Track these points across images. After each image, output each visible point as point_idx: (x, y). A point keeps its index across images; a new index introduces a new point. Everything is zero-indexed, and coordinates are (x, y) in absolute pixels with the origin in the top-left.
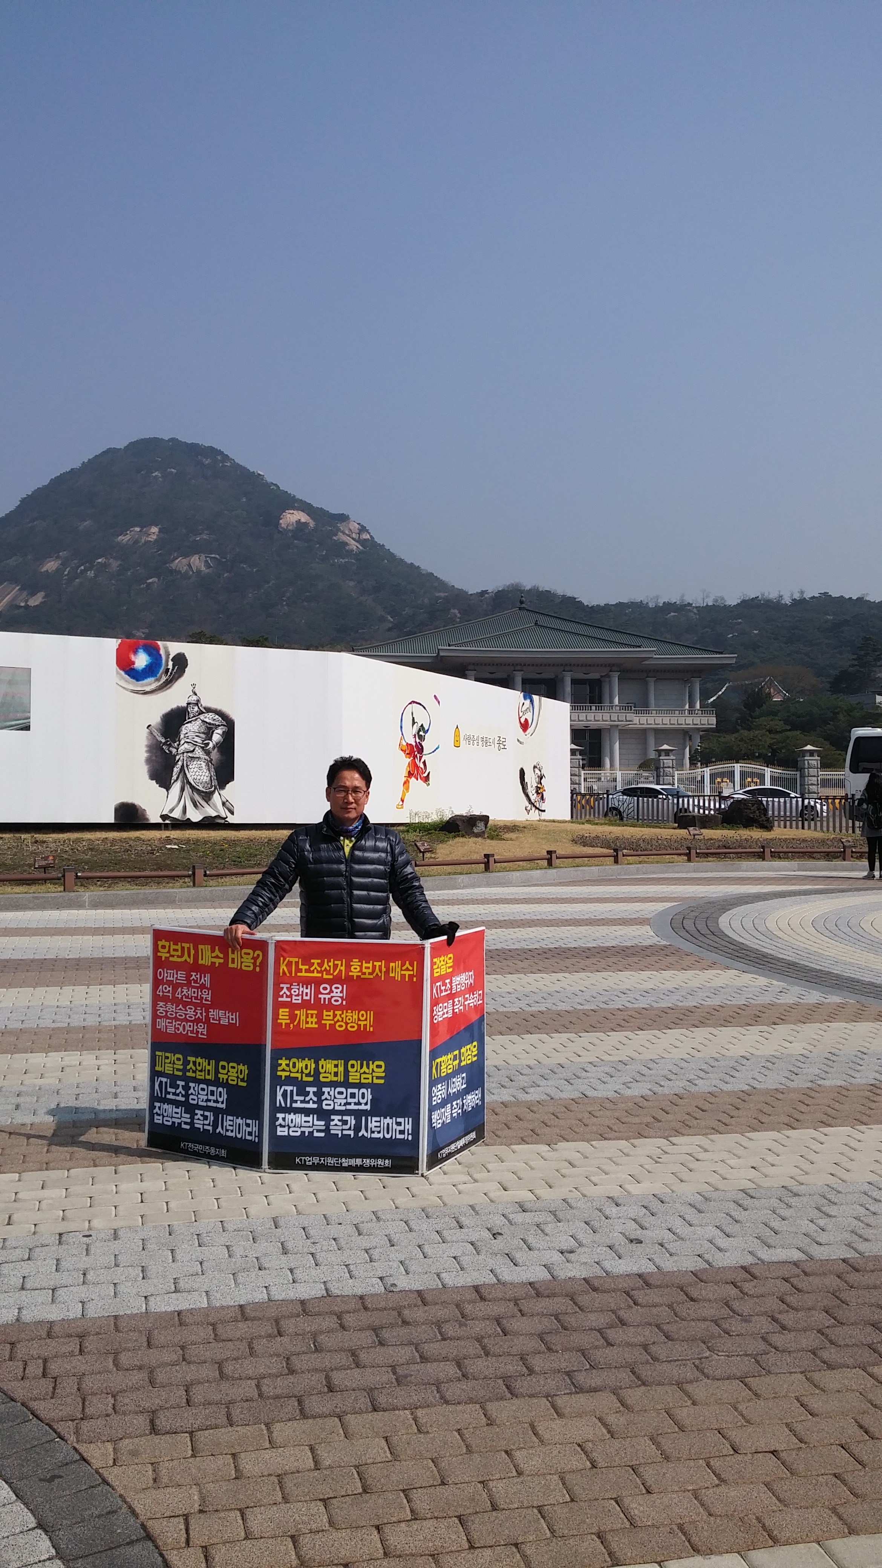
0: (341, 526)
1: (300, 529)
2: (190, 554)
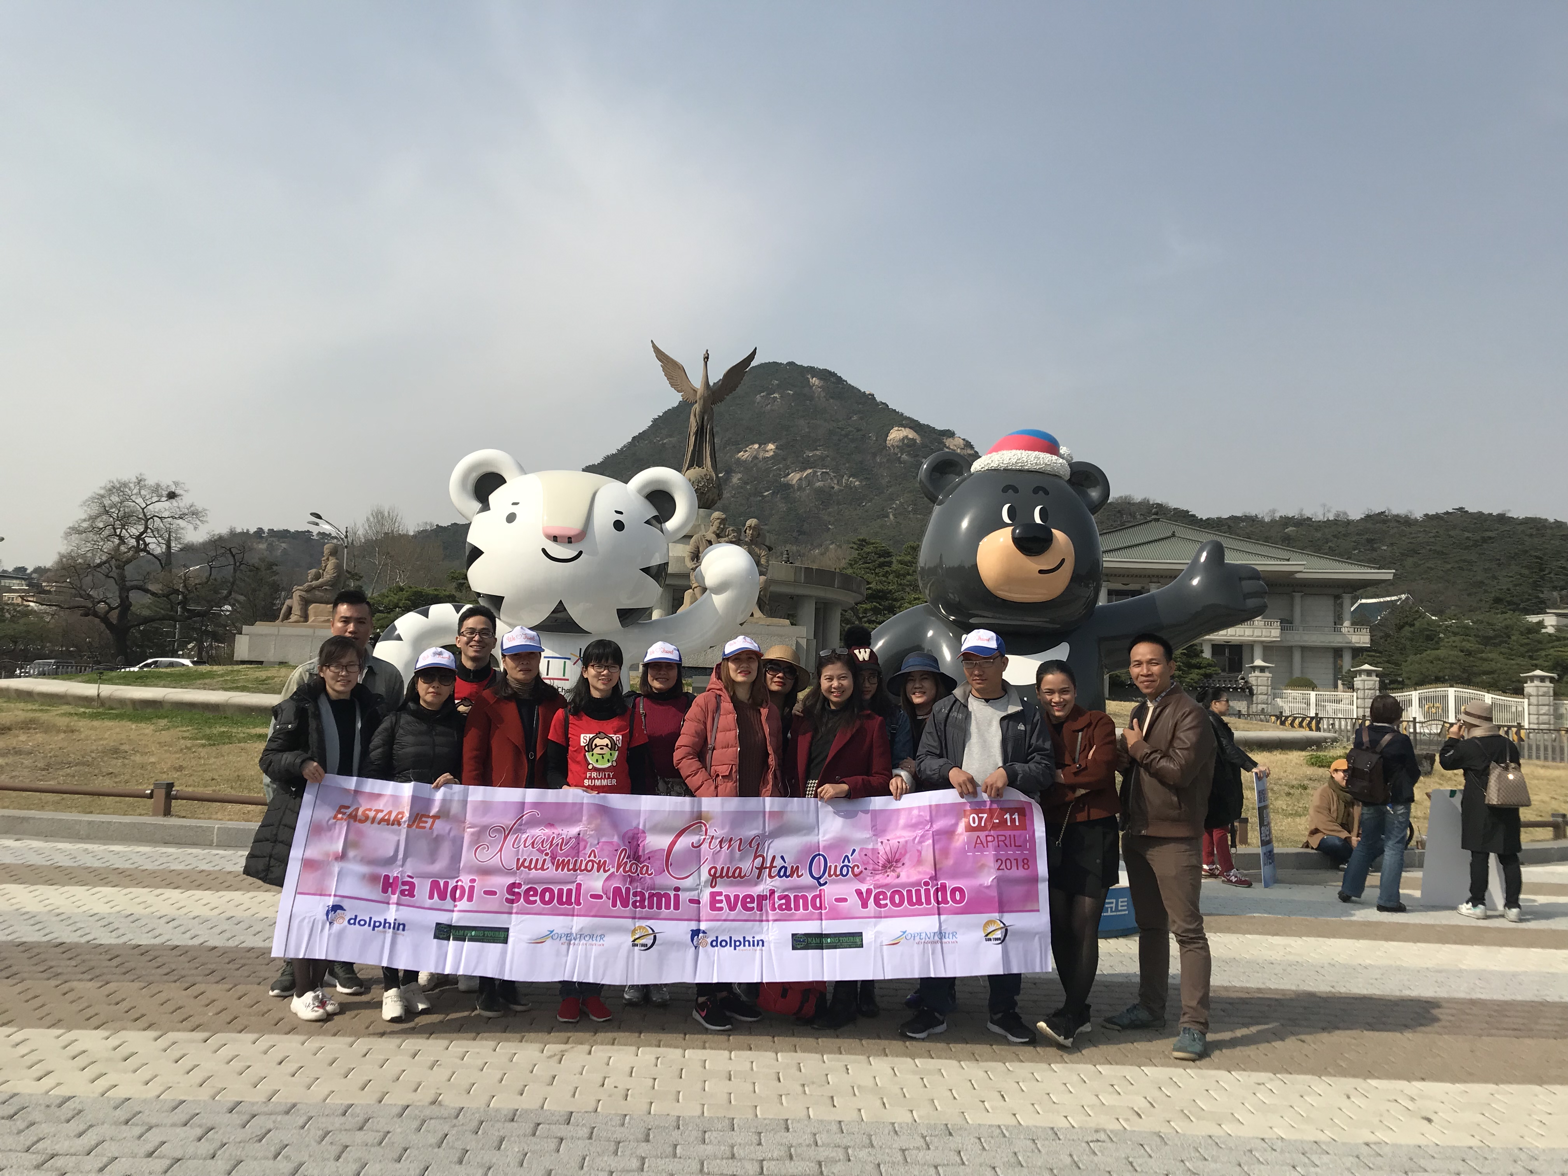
0: (949, 442)
1: (907, 445)
2: (803, 469)
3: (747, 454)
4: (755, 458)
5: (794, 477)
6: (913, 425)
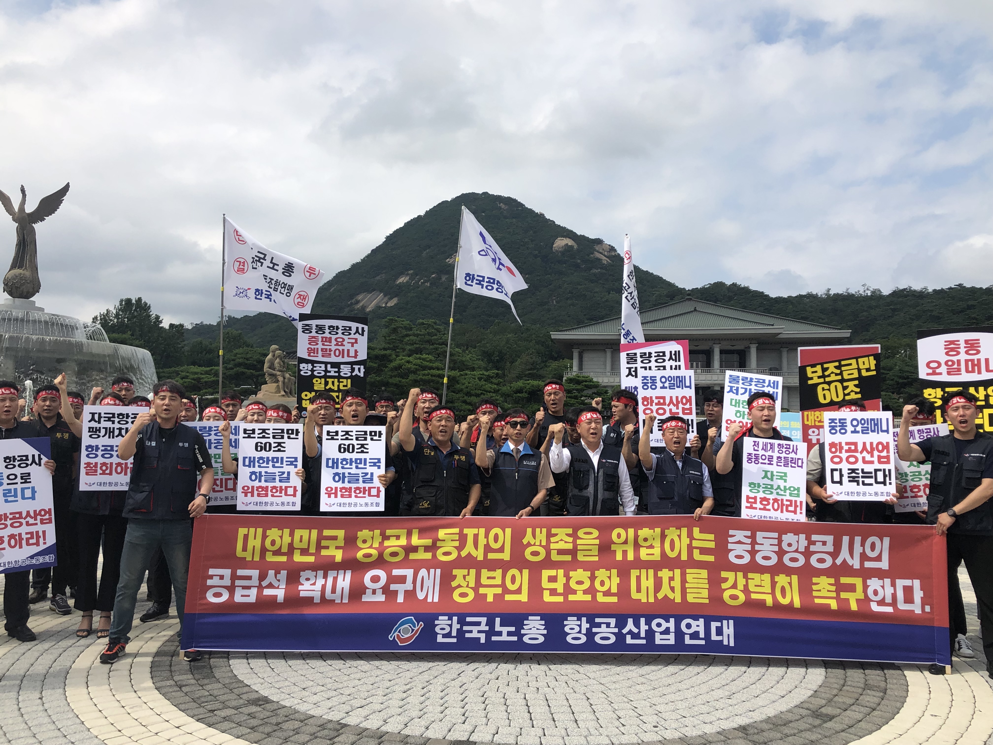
0: (597, 248)
1: (567, 250)
6: (572, 235)
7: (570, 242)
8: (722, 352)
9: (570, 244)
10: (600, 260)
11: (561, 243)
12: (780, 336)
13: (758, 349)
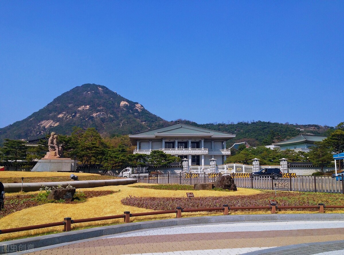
1: (126, 106)
2: (97, 113)
3: (81, 108)
4: (83, 109)
5: (94, 115)
6: (127, 101)
7: (126, 103)
8: (192, 142)
9: (126, 104)
10: (137, 110)
11: (123, 103)
12: (212, 137)
13: (204, 141)
